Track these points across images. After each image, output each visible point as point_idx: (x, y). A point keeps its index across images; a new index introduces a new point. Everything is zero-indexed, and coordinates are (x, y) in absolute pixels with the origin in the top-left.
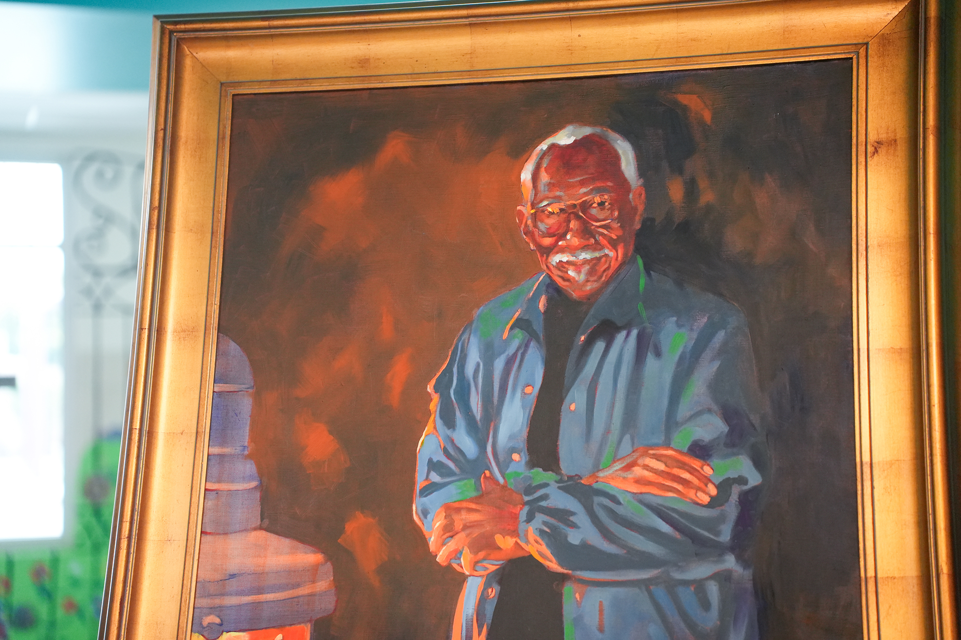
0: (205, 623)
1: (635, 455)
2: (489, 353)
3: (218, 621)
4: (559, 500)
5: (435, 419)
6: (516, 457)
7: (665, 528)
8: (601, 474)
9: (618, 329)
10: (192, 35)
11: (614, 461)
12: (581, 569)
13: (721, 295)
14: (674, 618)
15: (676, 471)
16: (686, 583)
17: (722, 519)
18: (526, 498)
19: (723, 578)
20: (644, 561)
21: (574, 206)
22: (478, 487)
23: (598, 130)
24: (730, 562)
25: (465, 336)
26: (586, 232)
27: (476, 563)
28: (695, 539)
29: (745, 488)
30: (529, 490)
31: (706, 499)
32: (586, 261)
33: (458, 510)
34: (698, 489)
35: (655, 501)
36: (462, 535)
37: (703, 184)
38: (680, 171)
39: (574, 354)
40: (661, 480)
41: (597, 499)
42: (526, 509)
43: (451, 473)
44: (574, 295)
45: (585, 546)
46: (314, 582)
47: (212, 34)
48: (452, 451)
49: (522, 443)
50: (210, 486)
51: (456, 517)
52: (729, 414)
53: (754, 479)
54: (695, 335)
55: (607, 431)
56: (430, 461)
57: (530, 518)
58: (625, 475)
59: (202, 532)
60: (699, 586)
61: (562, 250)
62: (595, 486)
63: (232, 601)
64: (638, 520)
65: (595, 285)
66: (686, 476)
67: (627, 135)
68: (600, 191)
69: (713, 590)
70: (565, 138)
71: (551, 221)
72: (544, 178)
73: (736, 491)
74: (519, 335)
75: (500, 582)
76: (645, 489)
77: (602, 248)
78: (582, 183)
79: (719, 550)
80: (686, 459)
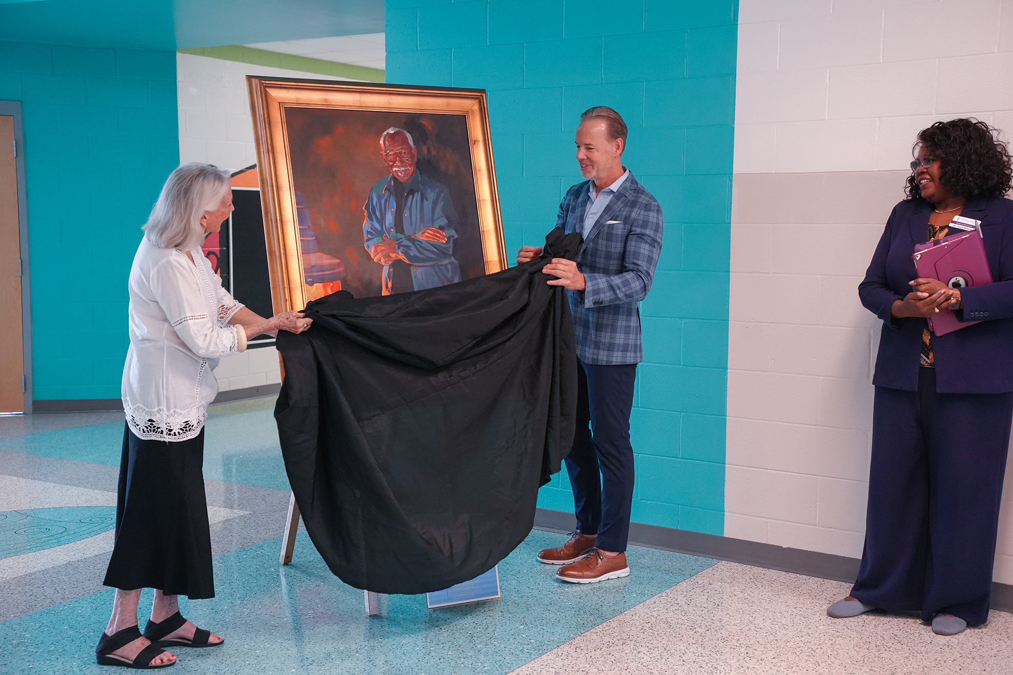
0: (308, 281)
1: (425, 229)
2: (379, 198)
3: (312, 280)
4: (406, 243)
5: (366, 218)
6: (392, 230)
7: (435, 250)
8: (416, 235)
9: (415, 192)
10: (270, 85)
11: (419, 231)
12: (416, 262)
13: (441, 182)
14: (440, 274)
15: (436, 234)
16: (442, 265)
17: (449, 247)
18: (397, 242)
19: (452, 263)
20: (431, 260)
21: (397, 153)
22: (383, 239)
23: (400, 129)
24: (453, 259)
25: (371, 192)
26: (402, 161)
27: (386, 262)
28: (443, 253)
29: (454, 238)
30: (397, 240)
31: (445, 242)
32: (403, 170)
33: (378, 246)
34: (443, 239)
35: (431, 242)
36: (380, 254)
37: (432, 149)
38: (425, 145)
39: (404, 199)
40: (432, 236)
41: (416, 242)
42: (397, 245)
43: (375, 235)
44: (401, 181)
45: (415, 256)
46: (339, 268)
47: (276, 85)
48: (373, 228)
49: (393, 226)
50: (302, 239)
51: (378, 248)
52: (448, 218)
53: (456, 236)
54: (436, 194)
55: (416, 223)
56: (367, 231)
57: (399, 248)
58: (423, 235)
59: (302, 253)
60: (446, 265)
61: (396, 167)
62: (415, 238)
63: (315, 274)
64: (428, 248)
65: (407, 178)
66: (439, 235)
67: (409, 132)
68: (404, 149)
69: (449, 266)
70: (391, 131)
71: (391, 157)
72: (387, 143)
73: (452, 239)
74: (387, 194)
75: (393, 267)
76: (429, 239)
77: (407, 167)
78: (398, 146)
79: (450, 256)
80: (438, 231)
